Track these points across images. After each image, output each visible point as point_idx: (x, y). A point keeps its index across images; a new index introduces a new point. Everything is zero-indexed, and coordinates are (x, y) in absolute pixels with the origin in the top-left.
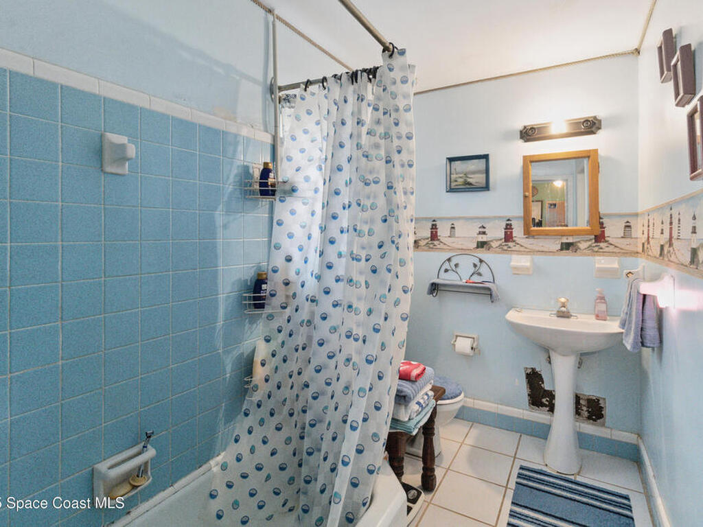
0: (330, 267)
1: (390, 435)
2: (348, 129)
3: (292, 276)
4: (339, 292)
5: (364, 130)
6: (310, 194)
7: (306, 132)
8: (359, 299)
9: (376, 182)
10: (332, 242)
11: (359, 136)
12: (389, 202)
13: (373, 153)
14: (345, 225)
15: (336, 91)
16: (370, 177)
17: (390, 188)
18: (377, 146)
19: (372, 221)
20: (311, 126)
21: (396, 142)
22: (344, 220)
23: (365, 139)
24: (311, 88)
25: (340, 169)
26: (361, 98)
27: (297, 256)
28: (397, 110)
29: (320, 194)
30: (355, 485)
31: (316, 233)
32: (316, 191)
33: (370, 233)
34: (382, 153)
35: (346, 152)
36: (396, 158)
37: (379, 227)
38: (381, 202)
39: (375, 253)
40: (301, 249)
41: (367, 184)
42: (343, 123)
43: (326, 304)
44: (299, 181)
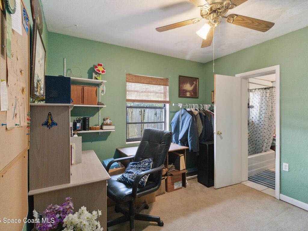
0: (261, 119)
1: (271, 146)
2: (264, 97)
3: (253, 120)
4: (262, 123)
5: (267, 97)
6: (256, 107)
7: (255, 97)
8: (266, 124)
9: (269, 106)
10: (261, 115)
11: (266, 98)
12: (272, 109)
13: (269, 101)
14: (263, 112)
15: (262, 91)
16: (268, 105)
17: (272, 107)
18: (270, 100)
19: (269, 112)
20: (257, 96)
21: (273, 101)
22: (264, 111)
23: (267, 99)
24: (256, 90)
25: (263, 100)
26: (266, 93)
27: (254, 117)
28: (273, 92)
29: (259, 108)
30: (266, 147)
31: (258, 114)
32: (258, 107)
33: (268, 114)
34: (271, 101)
35: (264, 101)
36: (273, 103)
37: (270, 113)
38: (270, 109)
39: (270, 117)
40: (255, 116)
41: (268, 106)
42: (263, 96)
43: (260, 124)
44: (254, 105)
